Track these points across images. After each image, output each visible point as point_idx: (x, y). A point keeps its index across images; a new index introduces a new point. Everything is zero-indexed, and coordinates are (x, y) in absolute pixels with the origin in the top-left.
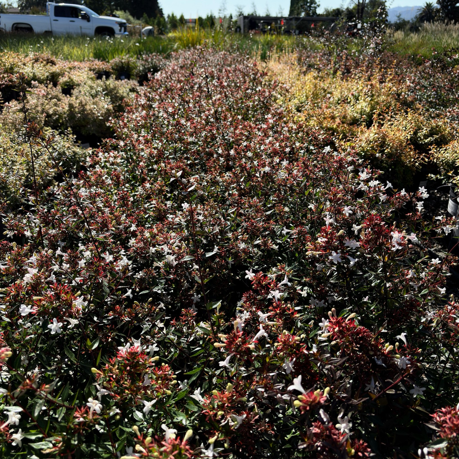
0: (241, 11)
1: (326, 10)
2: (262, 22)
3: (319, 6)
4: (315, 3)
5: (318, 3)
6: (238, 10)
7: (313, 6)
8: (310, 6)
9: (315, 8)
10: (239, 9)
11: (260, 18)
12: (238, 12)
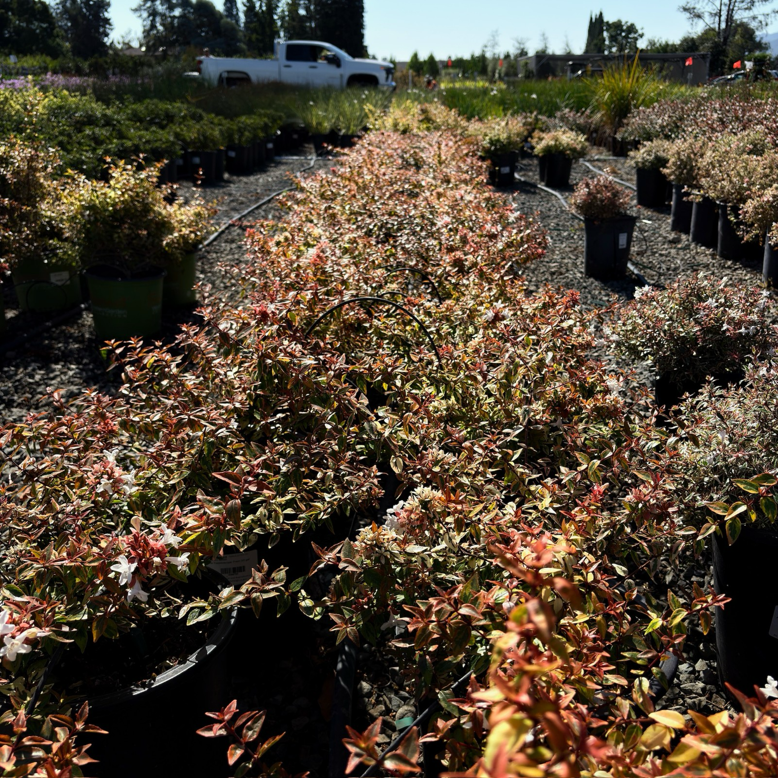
0: (522, 46)
1: (651, 43)
2: (571, 63)
3: (641, 36)
4: (636, 32)
5: (640, 32)
6: (517, 45)
7: (631, 36)
8: (626, 37)
9: (636, 39)
10: (520, 43)
11: (554, 58)
12: (518, 49)
